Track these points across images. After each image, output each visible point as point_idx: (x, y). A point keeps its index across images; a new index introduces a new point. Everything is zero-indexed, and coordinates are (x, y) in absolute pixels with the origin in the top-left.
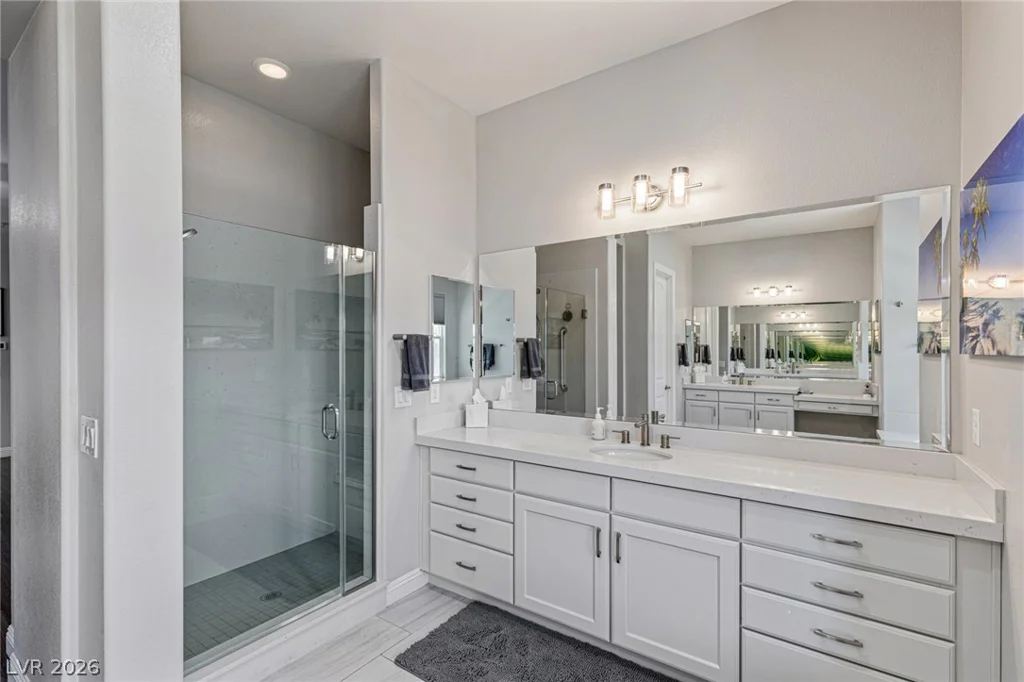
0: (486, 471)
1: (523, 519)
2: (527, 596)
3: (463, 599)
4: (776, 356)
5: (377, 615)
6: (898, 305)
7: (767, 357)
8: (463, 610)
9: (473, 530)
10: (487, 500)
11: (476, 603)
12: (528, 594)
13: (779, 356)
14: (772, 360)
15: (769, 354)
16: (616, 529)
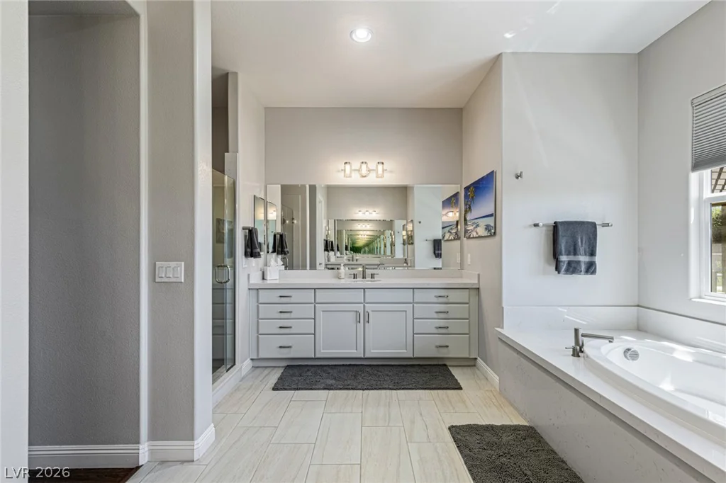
0: (296, 296)
1: (320, 315)
2: (322, 351)
3: (282, 367)
4: (335, 248)
5: (241, 381)
6: (420, 223)
7: (326, 249)
8: (282, 373)
9: (290, 327)
10: (297, 311)
11: (288, 366)
12: (323, 349)
13: (338, 250)
14: (331, 253)
15: (328, 247)
16: (366, 310)
